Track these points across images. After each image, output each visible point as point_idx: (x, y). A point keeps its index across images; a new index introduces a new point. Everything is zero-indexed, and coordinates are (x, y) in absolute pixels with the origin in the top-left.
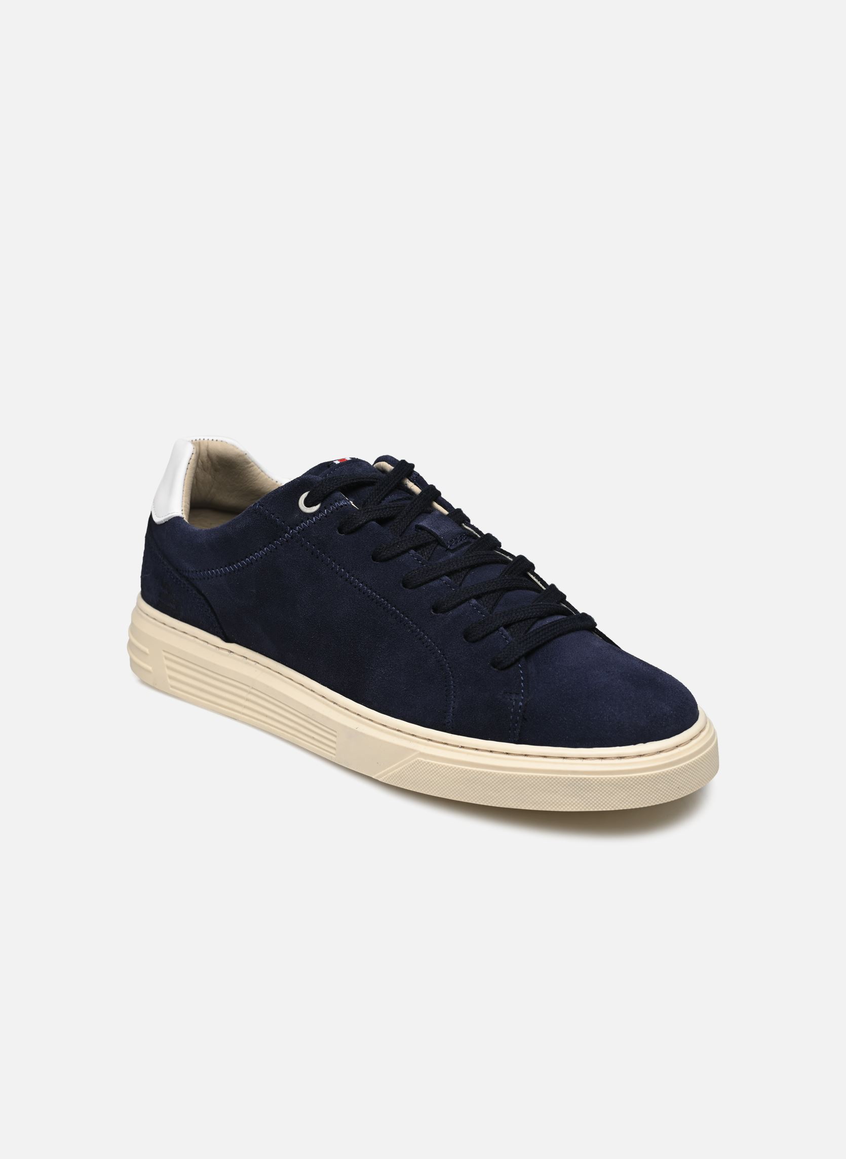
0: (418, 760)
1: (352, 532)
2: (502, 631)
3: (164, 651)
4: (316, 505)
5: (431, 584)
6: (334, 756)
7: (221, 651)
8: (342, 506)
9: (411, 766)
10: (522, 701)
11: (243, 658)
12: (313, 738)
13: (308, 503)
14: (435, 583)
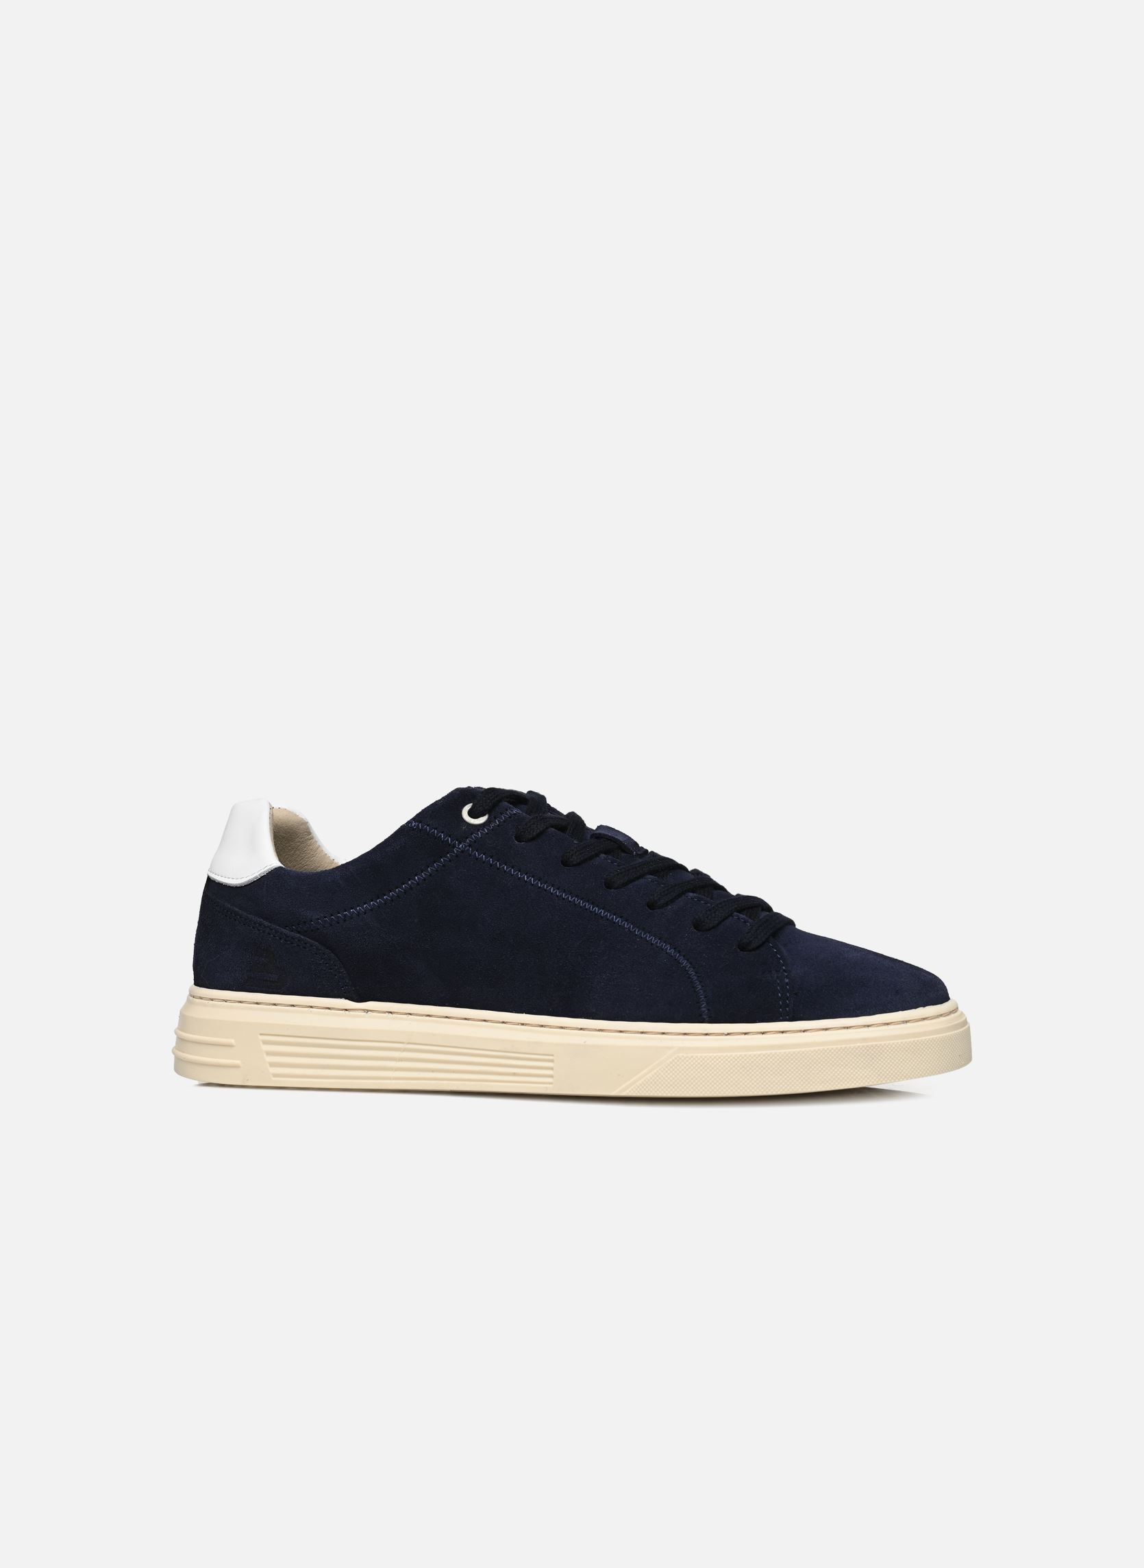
0: (678, 1056)
1: (533, 839)
2: (738, 916)
3: (261, 1034)
4: (483, 815)
5: (636, 883)
6: (551, 1085)
7: (351, 1013)
8: (515, 814)
9: (669, 1065)
10: (787, 977)
11: (387, 1014)
12: (514, 1074)
13: (472, 814)
14: (641, 881)
